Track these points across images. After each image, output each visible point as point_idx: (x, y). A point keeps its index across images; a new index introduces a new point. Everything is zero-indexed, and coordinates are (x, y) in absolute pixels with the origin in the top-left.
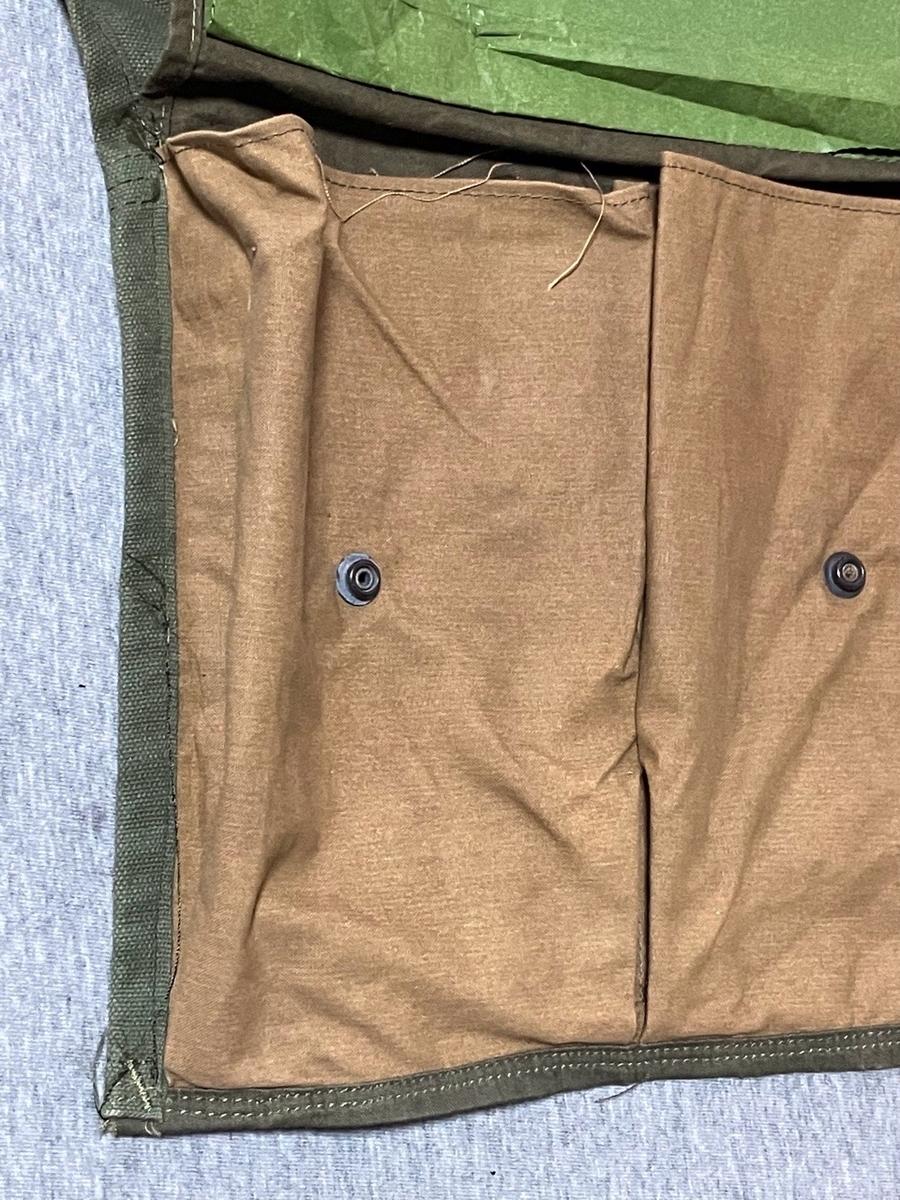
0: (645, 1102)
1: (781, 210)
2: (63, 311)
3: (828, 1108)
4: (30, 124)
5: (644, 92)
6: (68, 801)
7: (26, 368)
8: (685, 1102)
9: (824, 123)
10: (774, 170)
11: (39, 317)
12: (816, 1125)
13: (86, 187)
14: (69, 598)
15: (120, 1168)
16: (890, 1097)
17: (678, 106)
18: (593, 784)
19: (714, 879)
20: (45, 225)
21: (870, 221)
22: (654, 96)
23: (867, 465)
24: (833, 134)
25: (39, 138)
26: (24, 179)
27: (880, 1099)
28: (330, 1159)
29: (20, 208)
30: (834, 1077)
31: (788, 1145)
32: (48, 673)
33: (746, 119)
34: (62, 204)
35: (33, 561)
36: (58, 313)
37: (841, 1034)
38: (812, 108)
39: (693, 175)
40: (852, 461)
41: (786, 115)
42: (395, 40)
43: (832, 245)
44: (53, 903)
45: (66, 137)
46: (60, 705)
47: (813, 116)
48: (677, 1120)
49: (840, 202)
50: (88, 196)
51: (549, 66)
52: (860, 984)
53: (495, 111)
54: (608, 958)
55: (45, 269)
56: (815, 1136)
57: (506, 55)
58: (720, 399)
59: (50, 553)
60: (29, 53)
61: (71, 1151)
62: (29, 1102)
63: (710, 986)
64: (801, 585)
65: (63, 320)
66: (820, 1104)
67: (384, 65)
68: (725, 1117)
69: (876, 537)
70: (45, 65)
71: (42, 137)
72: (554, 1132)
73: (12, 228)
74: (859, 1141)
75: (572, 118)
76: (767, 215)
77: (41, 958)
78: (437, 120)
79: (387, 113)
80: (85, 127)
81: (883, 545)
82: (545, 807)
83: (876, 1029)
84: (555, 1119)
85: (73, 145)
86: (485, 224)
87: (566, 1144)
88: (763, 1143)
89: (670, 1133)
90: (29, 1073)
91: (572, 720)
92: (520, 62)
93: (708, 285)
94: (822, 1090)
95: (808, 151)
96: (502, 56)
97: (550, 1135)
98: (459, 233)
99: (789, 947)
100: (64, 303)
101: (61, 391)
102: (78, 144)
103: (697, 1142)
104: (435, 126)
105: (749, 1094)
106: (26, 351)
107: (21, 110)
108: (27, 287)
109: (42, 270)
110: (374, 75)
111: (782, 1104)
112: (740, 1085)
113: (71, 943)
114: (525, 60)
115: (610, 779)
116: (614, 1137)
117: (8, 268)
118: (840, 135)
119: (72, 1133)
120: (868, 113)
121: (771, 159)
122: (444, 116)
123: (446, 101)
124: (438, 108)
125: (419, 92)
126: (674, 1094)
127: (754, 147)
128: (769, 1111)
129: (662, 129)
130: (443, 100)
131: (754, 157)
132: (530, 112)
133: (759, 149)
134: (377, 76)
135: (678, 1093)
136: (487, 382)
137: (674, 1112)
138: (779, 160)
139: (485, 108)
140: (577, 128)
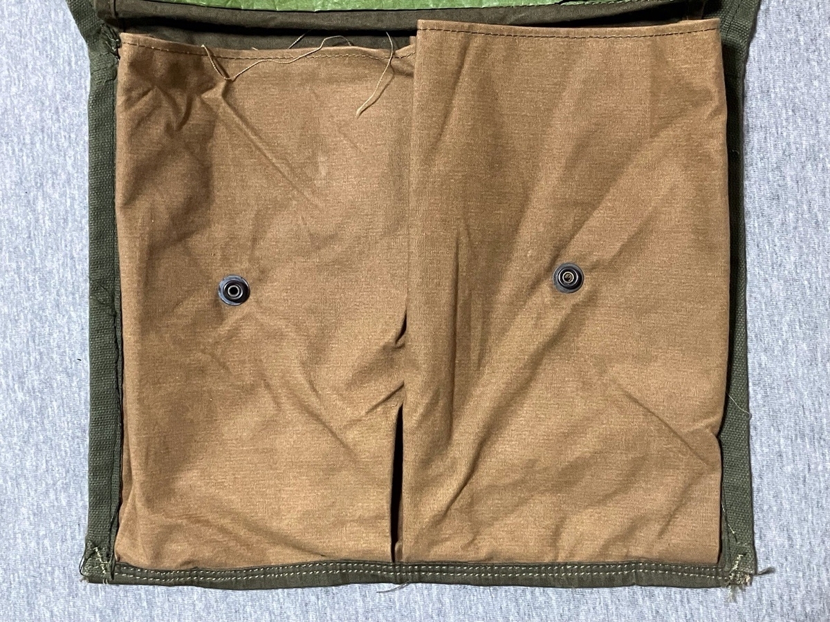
0: (419, 598)
1: (523, 44)
2: (70, 157)
4: (53, 55)
6: (75, 422)
7: (50, 191)
8: (446, 600)
10: (516, 20)
11: (57, 162)
13: (84, 86)
14: (73, 314)
15: (109, 611)
16: (591, 606)
18: (363, 413)
19: (452, 468)
20: (61, 110)
21: (591, 43)
23: (588, 206)
25: (58, 62)
26: (50, 87)
27: (583, 607)
29: (47, 103)
30: (550, 591)
32: (63, 354)
34: (71, 98)
35: (54, 295)
36: (68, 159)
37: (546, 565)
39: (439, 33)
40: (576, 204)
43: (563, 63)
44: (70, 475)
45: (73, 59)
46: (69, 371)
48: (440, 610)
49: (568, 33)
50: (84, 90)
52: (564, 536)
53: (316, 10)
54: (372, 514)
55: (61, 134)
58: (460, 174)
59: (63, 291)
60: (53, 15)
61: (83, 602)
62: (61, 576)
63: (448, 532)
64: (534, 286)
65: (70, 162)
66: (540, 608)
68: (473, 610)
69: (590, 253)
70: (61, 21)
71: (60, 61)
72: (360, 611)
73: (44, 114)
75: (369, 7)
76: (512, 49)
77: (64, 503)
78: (276, 22)
80: (83, 52)
81: (595, 259)
82: (334, 425)
83: (573, 565)
85: (76, 63)
86: (323, 73)
90: (60, 562)
91: (360, 372)
93: (455, 102)
94: (542, 599)
95: (541, 4)
97: (357, 612)
98: (307, 81)
99: (512, 511)
100: (71, 153)
101: (69, 201)
102: (79, 63)
106: (50, 182)
107: (48, 48)
108: (51, 146)
109: (59, 136)
111: (512, 606)
113: (79, 495)
115: (379, 409)
117: (41, 137)
119: (84, 593)
121: (514, 13)
122: (280, 19)
123: (281, 10)
124: (278, 15)
125: (260, 8)
126: (438, 594)
127: (502, 7)
128: (503, 609)
129: (434, 4)
130: (277, 9)
131: (501, 14)
132: (339, 8)
133: (506, 7)
134: (229, 3)
135: (441, 594)
136: (323, 171)
137: (438, 605)
138: (520, 13)
139: (308, 10)
140: (375, 13)
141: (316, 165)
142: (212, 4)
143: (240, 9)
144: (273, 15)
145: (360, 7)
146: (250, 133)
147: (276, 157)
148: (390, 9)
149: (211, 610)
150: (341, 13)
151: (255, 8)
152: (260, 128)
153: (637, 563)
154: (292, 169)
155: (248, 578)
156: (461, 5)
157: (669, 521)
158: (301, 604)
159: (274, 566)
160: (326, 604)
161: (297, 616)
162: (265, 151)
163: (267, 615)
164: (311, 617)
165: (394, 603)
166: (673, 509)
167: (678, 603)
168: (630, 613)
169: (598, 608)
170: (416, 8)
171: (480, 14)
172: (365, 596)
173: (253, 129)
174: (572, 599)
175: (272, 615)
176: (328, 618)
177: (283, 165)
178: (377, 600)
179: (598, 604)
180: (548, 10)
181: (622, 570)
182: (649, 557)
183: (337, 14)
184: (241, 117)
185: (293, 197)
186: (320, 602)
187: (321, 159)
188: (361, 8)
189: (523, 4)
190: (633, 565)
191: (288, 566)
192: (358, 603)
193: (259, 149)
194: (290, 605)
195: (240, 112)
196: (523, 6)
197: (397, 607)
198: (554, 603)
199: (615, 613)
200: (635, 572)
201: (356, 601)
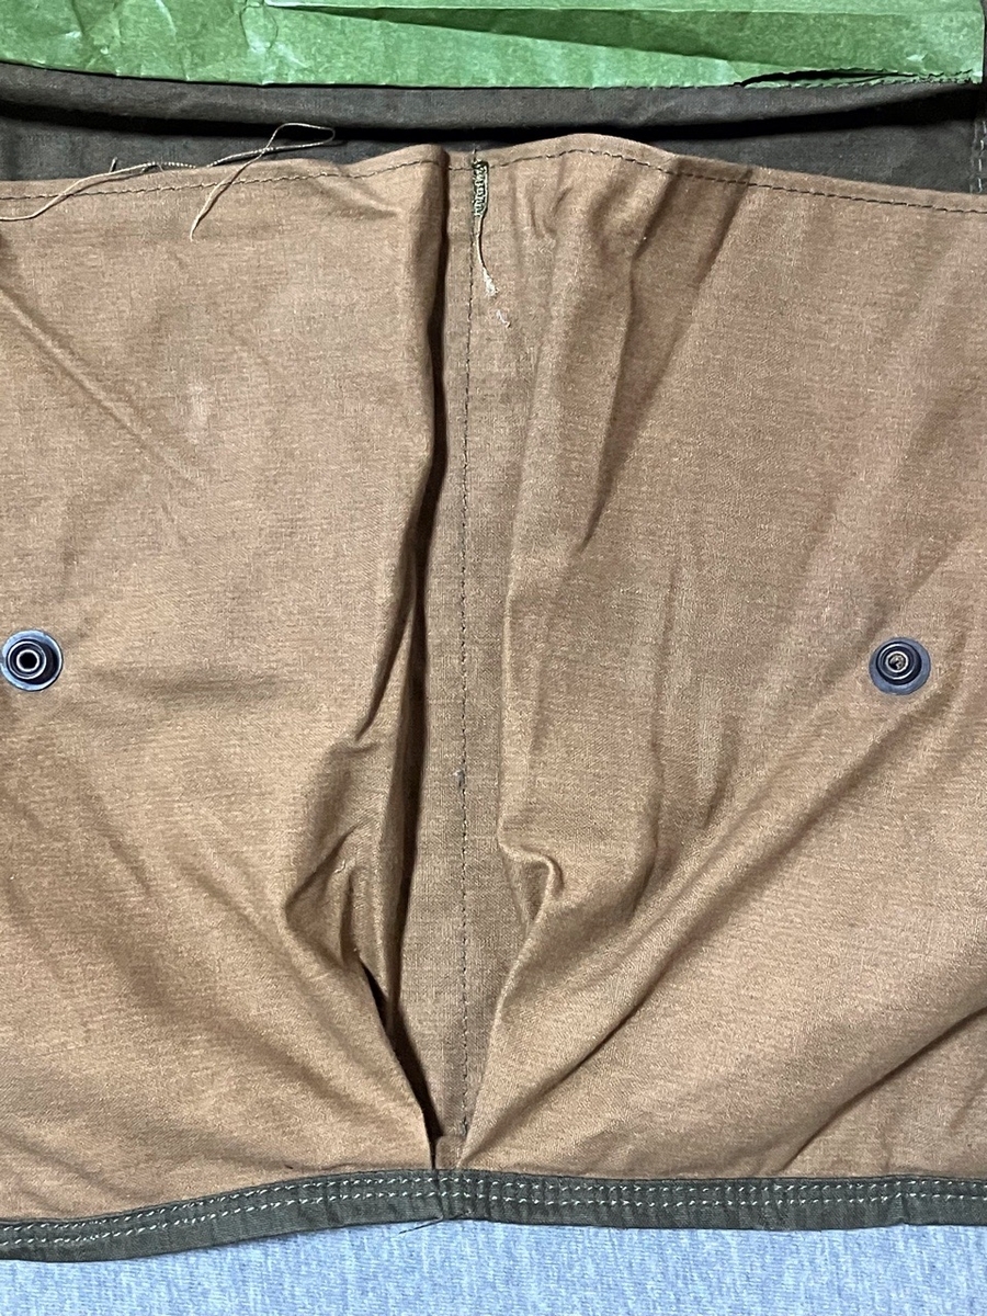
0: (468, 1250)
3: (718, 1267)
5: (479, 34)
8: (523, 1252)
9: (723, 46)
10: (658, 114)
12: (700, 1287)
17: (526, 48)
22: (493, 37)
24: (741, 59)
27: (789, 1261)
28: (76, 1293)
31: (659, 1308)
33: (619, 52)
38: (702, 29)
41: (672, 43)
42: (119, 14)
47: (705, 39)
48: (509, 1272)
51: (346, 18)
53: (264, 83)
56: (697, 1300)
57: (287, 11)
67: (102, 47)
68: (575, 1271)
72: (350, 1277)
74: (759, 1309)
75: (371, 80)
78: (185, 103)
79: (116, 103)
84: (350, 1264)
87: (364, 1293)
88: (626, 1305)
89: (501, 1287)
92: (306, 17)
95: (706, 84)
96: (282, 13)
97: (345, 1281)
103: (536, 1297)
104: (183, 111)
105: (608, 1247)
110: (88, 61)
112: (596, 1235)
114: (311, 15)
116: (426, 1286)
118: (749, 59)
120: (780, 27)
121: (654, 100)
122: (193, 98)
123: (193, 79)
124: (186, 89)
125: (153, 74)
126: (507, 1241)
127: (629, 88)
128: (635, 1267)
129: (498, 79)
130: (188, 79)
131: (631, 101)
132: (312, 79)
133: (638, 89)
134: (93, 61)
135: (511, 1241)
136: (201, 412)
137: (504, 1262)
138: (666, 99)
139: (249, 81)
140: (381, 91)
141: (185, 399)
142: (57, 64)
143: (113, 76)
144: (180, 88)
145: (352, 79)
146: (49, 344)
147: (104, 388)
148: (412, 85)
149: (49, 1282)
150: (314, 90)
151: (143, 74)
152: (72, 333)
153: (905, 1180)
154: (139, 412)
155: (134, 1232)
156: (549, 81)
157: (972, 1099)
158: (231, 1268)
159: (186, 1202)
160: (282, 1266)
161: (223, 1290)
162: (82, 377)
163: (163, 1289)
164: (252, 1292)
165: (420, 1261)
166: (979, 1076)
167: (972, 1248)
168: (880, 1267)
169: (819, 1261)
170: (463, 85)
171: (588, 100)
172: (361, 1247)
173: (54, 335)
174: (769, 1245)
175: (174, 1289)
176: (286, 1293)
177: (120, 404)
178: (385, 1256)
179: (818, 1253)
180: (721, 96)
181: (878, 1193)
182: (929, 1168)
183: (305, 92)
184: (29, 312)
185: (143, 466)
186: (269, 1262)
187: (197, 388)
188: (355, 82)
189: (671, 84)
190: (899, 1183)
191: (216, 1197)
192: (348, 1263)
193: (71, 376)
194: (210, 1270)
195: (29, 303)
196: (672, 87)
197: (426, 1268)
198: (734, 1253)
199: (851, 1270)
200: (903, 1197)
201: (342, 1258)
